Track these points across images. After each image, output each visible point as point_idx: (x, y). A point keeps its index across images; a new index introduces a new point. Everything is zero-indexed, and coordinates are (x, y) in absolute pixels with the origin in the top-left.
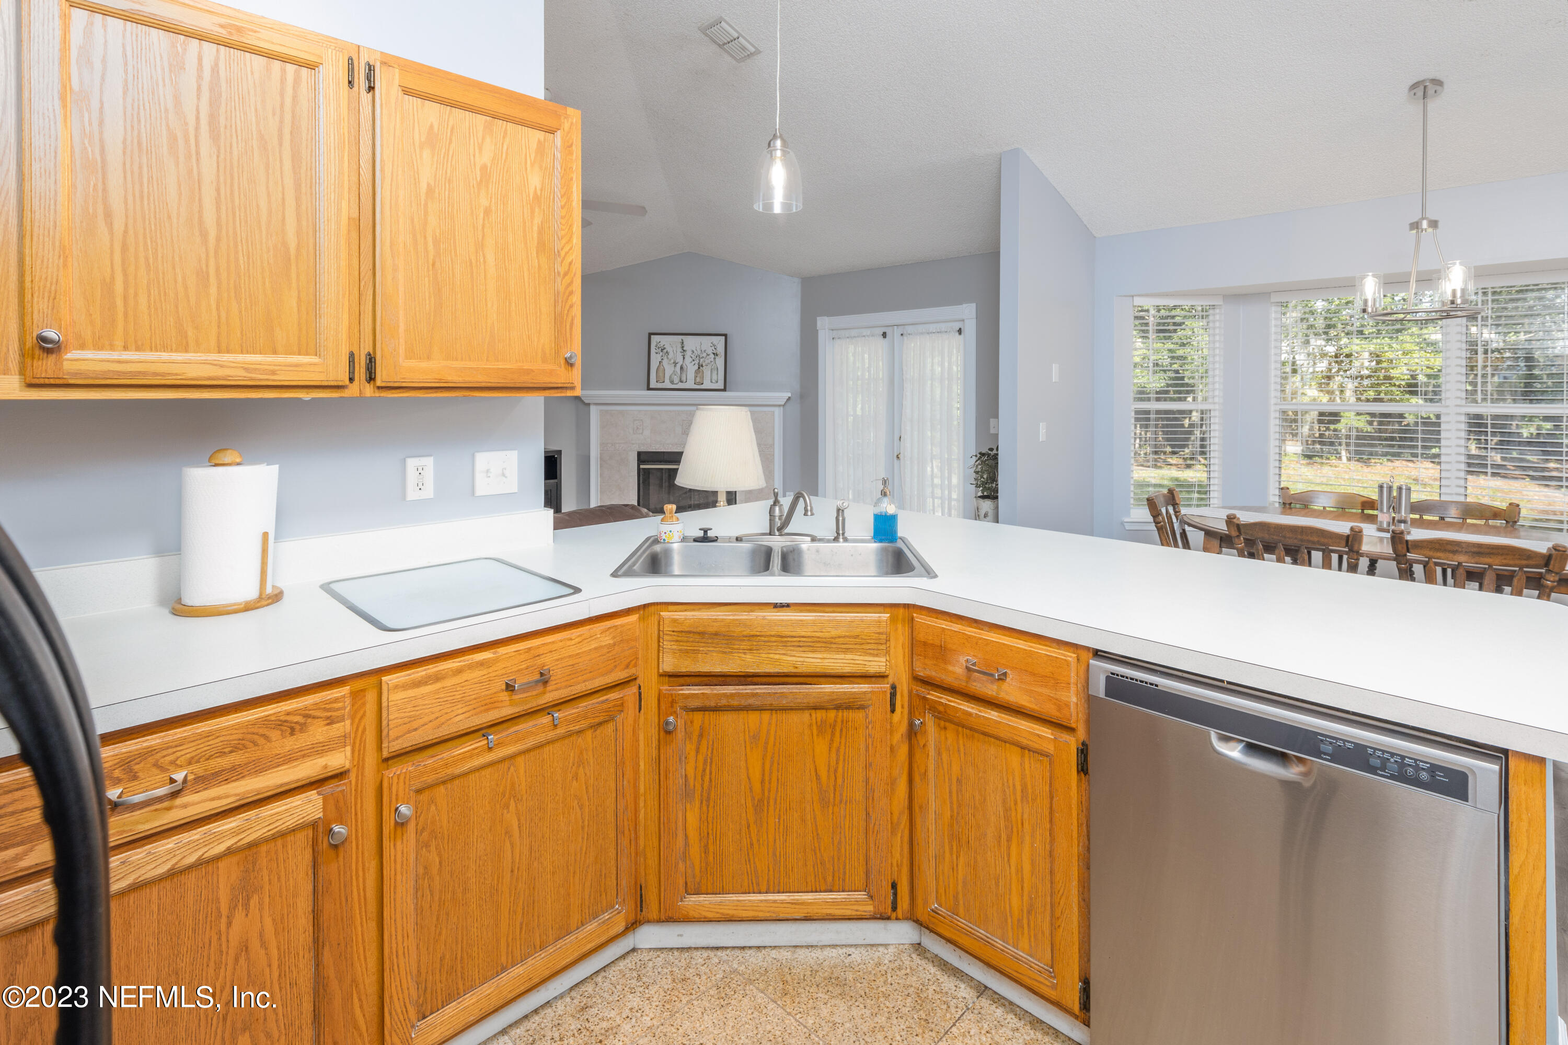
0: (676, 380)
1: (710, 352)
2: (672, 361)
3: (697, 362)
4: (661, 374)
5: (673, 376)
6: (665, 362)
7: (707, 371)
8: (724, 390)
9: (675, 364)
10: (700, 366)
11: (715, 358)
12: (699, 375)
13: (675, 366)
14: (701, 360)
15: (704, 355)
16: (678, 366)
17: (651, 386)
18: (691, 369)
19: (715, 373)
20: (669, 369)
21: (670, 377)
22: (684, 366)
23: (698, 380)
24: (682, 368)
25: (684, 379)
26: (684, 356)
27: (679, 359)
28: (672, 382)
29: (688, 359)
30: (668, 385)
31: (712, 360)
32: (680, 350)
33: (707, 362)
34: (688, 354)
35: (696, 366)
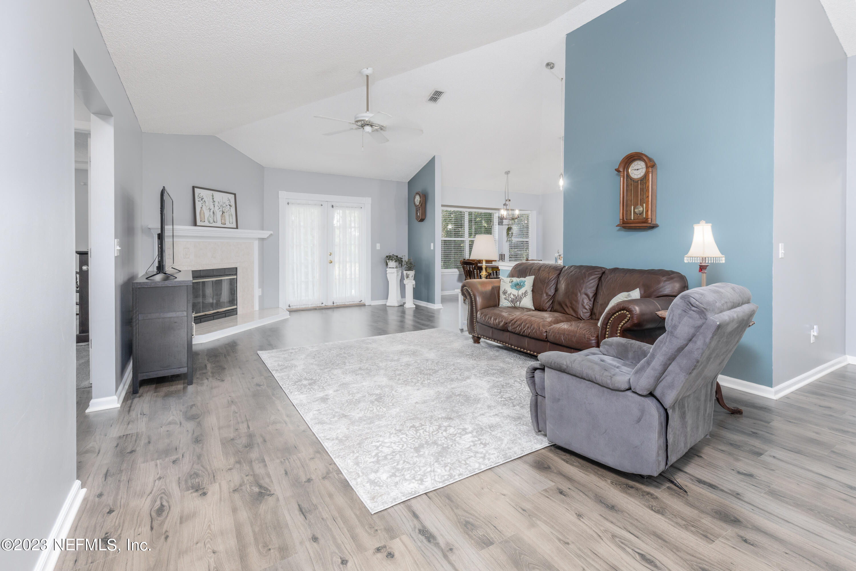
0: (212, 221)
1: (227, 204)
2: (208, 208)
3: (221, 209)
4: (202, 216)
5: (209, 218)
6: (204, 208)
7: (226, 215)
8: (237, 228)
9: (210, 209)
10: (223, 212)
11: (230, 208)
12: (223, 218)
13: (210, 211)
14: (224, 208)
15: (225, 205)
16: (212, 211)
17: (198, 224)
18: (219, 214)
19: (231, 217)
20: (207, 214)
21: (208, 218)
22: (215, 212)
23: (223, 221)
24: (213, 213)
25: (215, 220)
26: (214, 204)
27: (212, 207)
28: (209, 222)
29: (217, 208)
30: (206, 224)
31: (229, 209)
32: (212, 200)
33: (227, 210)
34: (216, 204)
35: (221, 213)
